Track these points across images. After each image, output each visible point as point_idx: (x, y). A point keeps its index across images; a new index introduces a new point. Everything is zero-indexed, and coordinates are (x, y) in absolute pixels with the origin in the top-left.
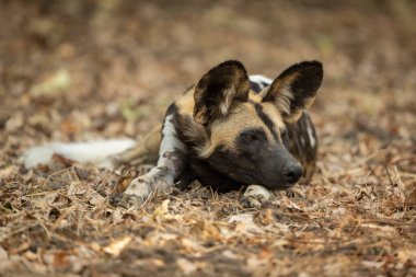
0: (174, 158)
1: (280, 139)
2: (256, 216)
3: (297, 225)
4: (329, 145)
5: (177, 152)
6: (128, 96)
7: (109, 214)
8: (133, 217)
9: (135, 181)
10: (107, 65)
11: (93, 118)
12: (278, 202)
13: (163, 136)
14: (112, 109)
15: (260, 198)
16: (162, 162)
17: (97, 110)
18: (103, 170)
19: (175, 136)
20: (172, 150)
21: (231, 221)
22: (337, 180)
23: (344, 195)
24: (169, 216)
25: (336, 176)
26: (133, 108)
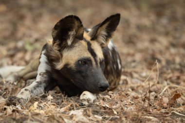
0: (45, 76)
1: (99, 64)
2: (85, 111)
3: (107, 116)
4: (134, 67)
5: (47, 72)
6: (31, 36)
7: (5, 109)
8: (18, 112)
9: (23, 90)
10: (22, 18)
11: (9, 50)
12: (98, 103)
13: (40, 63)
14: (20, 44)
15: (88, 100)
16: (38, 78)
17: (12, 45)
18: (7, 82)
19: (46, 63)
20: (44, 71)
21: (70, 114)
22: (135, 88)
23: (137, 98)
24: (37, 111)
25: (135, 86)
26: (31, 44)
